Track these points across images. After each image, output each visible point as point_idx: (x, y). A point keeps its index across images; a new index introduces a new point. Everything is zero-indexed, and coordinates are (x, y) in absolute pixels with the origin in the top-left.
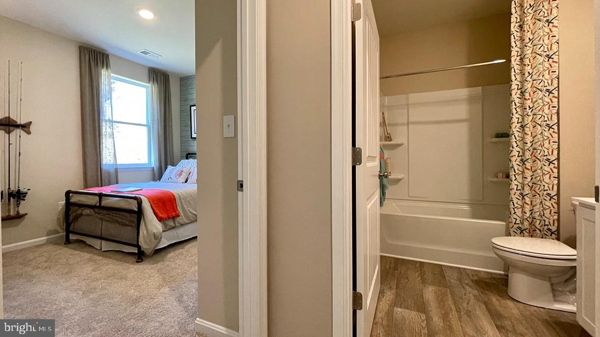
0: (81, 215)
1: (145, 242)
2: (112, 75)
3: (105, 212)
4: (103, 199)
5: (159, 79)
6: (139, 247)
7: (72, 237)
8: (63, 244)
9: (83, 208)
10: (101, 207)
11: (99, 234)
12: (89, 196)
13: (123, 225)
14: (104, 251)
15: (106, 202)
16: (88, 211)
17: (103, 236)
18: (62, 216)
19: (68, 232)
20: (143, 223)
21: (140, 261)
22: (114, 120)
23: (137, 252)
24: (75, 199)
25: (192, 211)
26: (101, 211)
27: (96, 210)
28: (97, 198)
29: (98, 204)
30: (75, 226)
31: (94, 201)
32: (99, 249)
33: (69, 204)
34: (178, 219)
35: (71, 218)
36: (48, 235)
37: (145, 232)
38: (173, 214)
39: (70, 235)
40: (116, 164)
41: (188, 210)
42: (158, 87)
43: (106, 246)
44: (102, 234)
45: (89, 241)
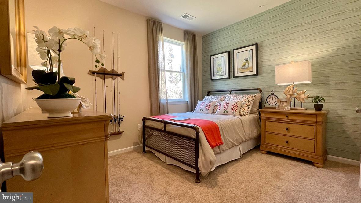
0: (152, 135)
1: (204, 167)
2: (164, 38)
3: (169, 135)
4: (166, 126)
5: (190, 39)
6: (198, 170)
7: (147, 149)
8: (142, 152)
9: (154, 131)
10: (165, 131)
11: (164, 151)
12: (157, 122)
13: (182, 148)
14: (169, 165)
15: (169, 128)
16: (156, 133)
17: (167, 153)
18: (141, 134)
19: (144, 145)
20: (201, 150)
21: (198, 181)
22: (166, 69)
23: (196, 173)
24: (148, 123)
25: (230, 139)
26: (165, 134)
27: (162, 133)
28: (163, 124)
29: (163, 129)
30: (148, 142)
31: (161, 126)
32: (164, 161)
33: (144, 127)
34: (222, 146)
35: (146, 136)
36: (133, 146)
37: (203, 158)
38: (219, 142)
39: (146, 147)
40: (167, 100)
41: (228, 139)
42: (190, 45)
43: (169, 161)
44: (166, 151)
45: (157, 154)
